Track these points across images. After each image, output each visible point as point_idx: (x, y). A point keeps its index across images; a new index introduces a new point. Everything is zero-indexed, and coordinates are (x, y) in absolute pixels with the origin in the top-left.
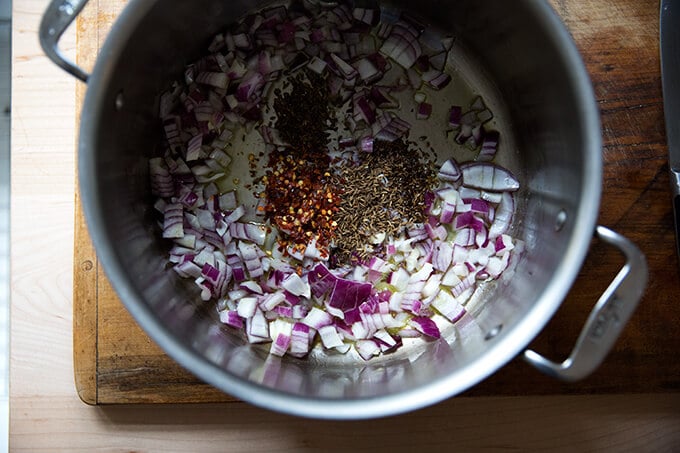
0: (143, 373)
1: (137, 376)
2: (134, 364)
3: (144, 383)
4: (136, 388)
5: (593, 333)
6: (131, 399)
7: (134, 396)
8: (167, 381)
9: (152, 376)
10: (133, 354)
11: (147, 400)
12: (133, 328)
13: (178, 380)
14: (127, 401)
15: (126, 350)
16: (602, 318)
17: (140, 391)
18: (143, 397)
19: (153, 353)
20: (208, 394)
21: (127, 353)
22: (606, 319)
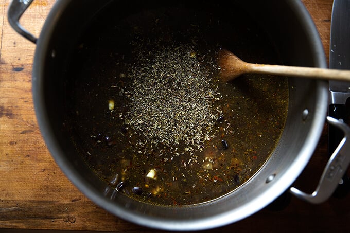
0: (15, 210)
1: (11, 212)
2: (10, 205)
3: (15, 217)
4: (9, 219)
5: (328, 176)
6: (6, 226)
7: (8, 224)
8: (29, 216)
9: (20, 213)
10: (10, 199)
11: (16, 226)
12: (11, 184)
13: (35, 215)
14: (4, 227)
15: (6, 196)
16: (332, 168)
17: (12, 221)
18: (14, 224)
19: (22, 199)
20: (52, 225)
21: (6, 198)
22: (335, 167)
